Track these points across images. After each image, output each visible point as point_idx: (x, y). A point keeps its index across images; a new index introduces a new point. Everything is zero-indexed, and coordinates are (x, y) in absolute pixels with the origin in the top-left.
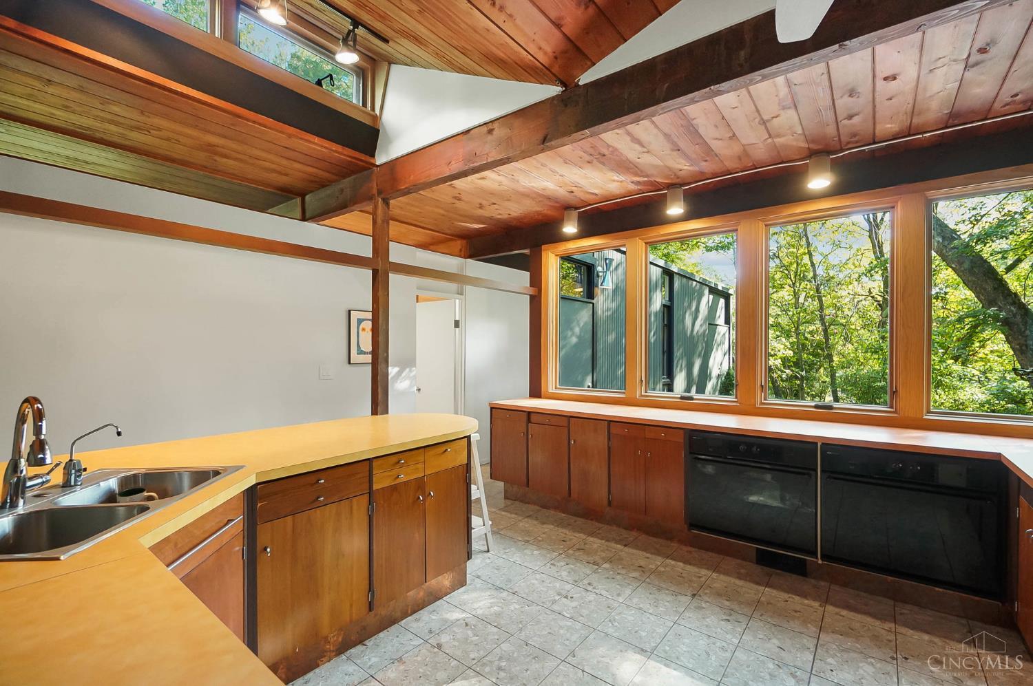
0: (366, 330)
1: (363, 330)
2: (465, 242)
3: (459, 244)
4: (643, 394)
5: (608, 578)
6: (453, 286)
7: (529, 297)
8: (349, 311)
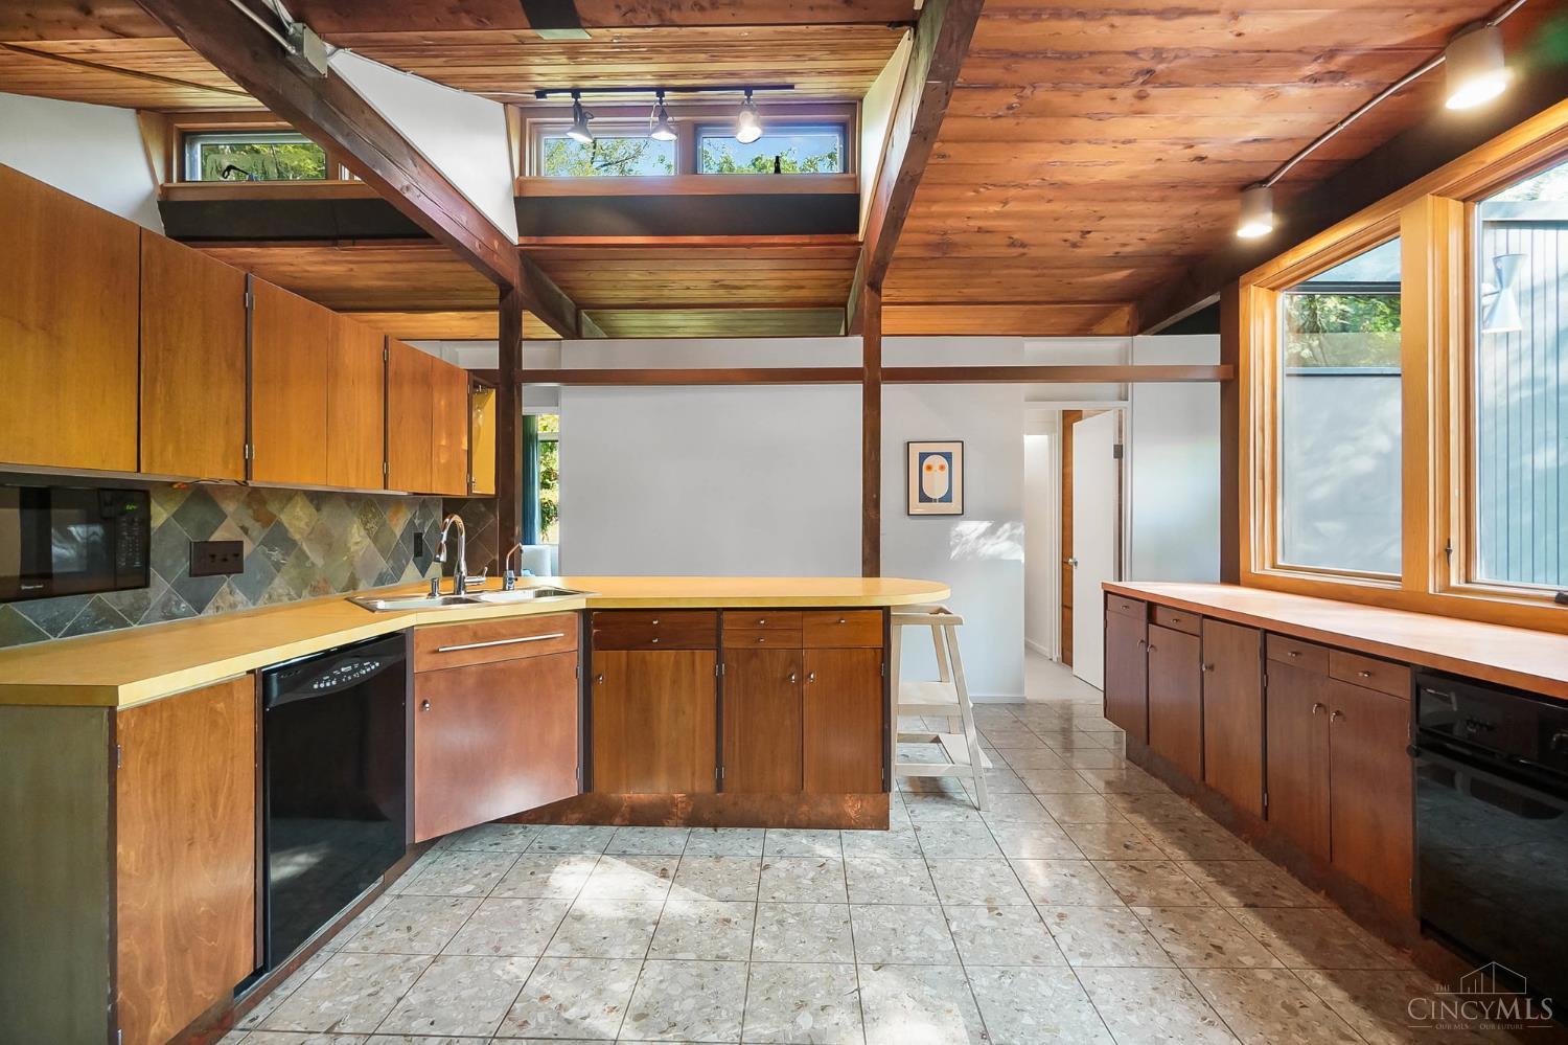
0: (934, 468)
1: (929, 468)
2: (1131, 305)
3: (1125, 314)
4: (1454, 583)
5: (1112, 926)
6: (1113, 388)
7: (1219, 383)
8: (908, 443)
